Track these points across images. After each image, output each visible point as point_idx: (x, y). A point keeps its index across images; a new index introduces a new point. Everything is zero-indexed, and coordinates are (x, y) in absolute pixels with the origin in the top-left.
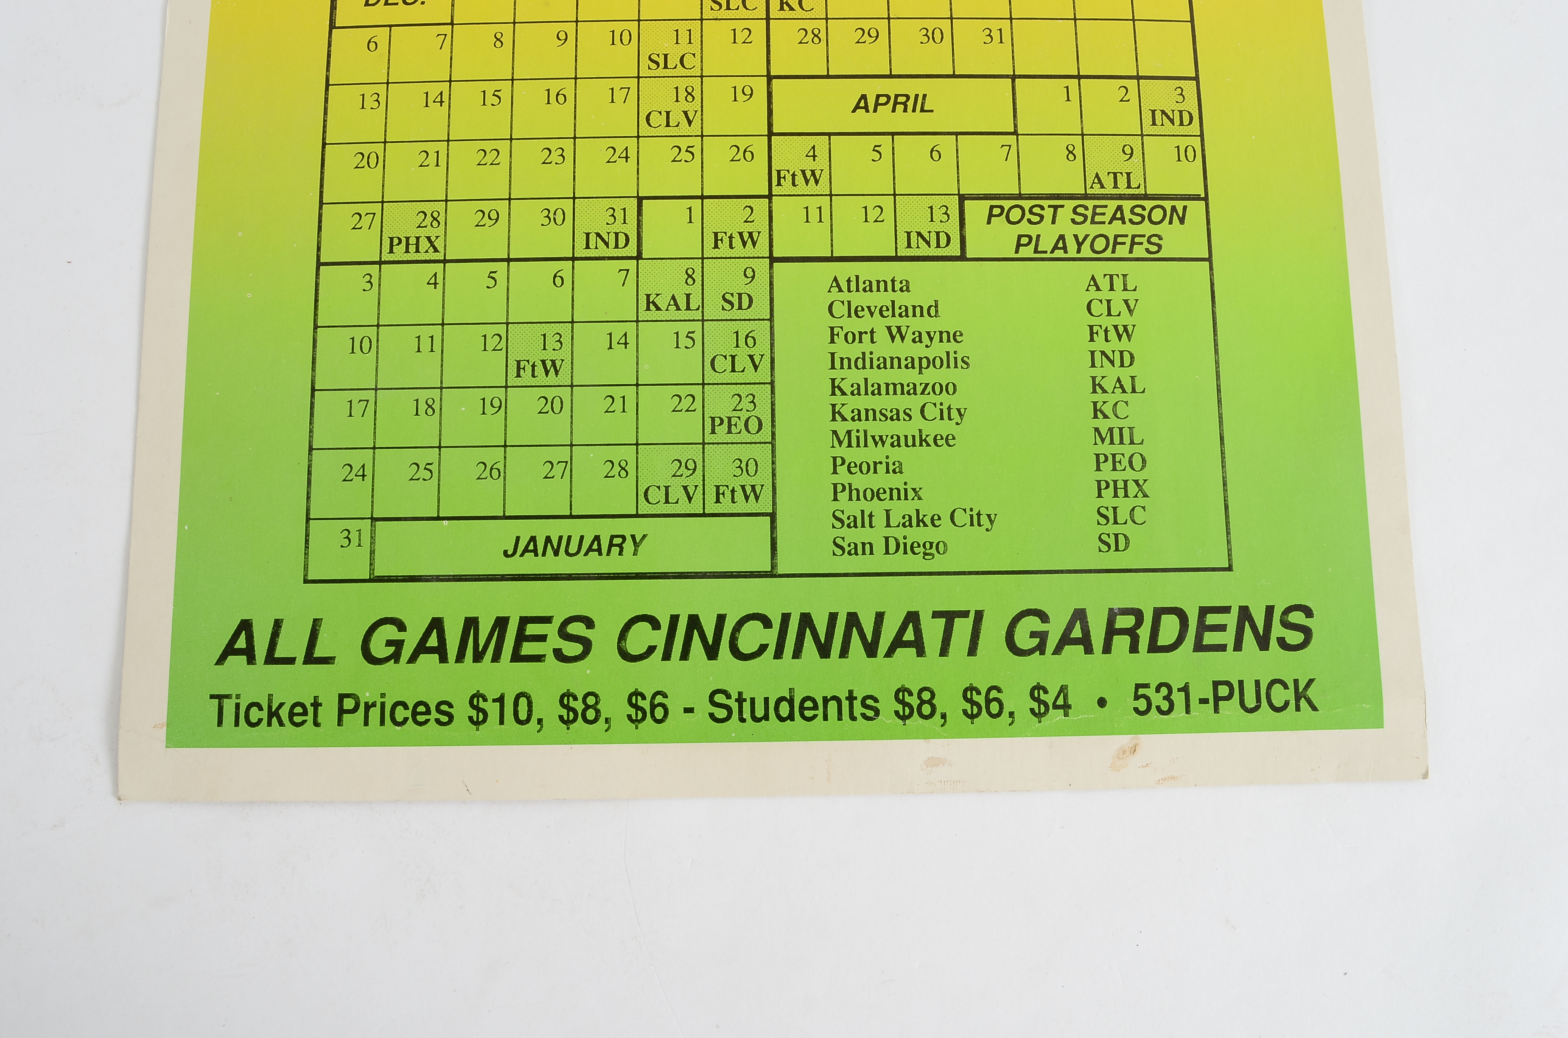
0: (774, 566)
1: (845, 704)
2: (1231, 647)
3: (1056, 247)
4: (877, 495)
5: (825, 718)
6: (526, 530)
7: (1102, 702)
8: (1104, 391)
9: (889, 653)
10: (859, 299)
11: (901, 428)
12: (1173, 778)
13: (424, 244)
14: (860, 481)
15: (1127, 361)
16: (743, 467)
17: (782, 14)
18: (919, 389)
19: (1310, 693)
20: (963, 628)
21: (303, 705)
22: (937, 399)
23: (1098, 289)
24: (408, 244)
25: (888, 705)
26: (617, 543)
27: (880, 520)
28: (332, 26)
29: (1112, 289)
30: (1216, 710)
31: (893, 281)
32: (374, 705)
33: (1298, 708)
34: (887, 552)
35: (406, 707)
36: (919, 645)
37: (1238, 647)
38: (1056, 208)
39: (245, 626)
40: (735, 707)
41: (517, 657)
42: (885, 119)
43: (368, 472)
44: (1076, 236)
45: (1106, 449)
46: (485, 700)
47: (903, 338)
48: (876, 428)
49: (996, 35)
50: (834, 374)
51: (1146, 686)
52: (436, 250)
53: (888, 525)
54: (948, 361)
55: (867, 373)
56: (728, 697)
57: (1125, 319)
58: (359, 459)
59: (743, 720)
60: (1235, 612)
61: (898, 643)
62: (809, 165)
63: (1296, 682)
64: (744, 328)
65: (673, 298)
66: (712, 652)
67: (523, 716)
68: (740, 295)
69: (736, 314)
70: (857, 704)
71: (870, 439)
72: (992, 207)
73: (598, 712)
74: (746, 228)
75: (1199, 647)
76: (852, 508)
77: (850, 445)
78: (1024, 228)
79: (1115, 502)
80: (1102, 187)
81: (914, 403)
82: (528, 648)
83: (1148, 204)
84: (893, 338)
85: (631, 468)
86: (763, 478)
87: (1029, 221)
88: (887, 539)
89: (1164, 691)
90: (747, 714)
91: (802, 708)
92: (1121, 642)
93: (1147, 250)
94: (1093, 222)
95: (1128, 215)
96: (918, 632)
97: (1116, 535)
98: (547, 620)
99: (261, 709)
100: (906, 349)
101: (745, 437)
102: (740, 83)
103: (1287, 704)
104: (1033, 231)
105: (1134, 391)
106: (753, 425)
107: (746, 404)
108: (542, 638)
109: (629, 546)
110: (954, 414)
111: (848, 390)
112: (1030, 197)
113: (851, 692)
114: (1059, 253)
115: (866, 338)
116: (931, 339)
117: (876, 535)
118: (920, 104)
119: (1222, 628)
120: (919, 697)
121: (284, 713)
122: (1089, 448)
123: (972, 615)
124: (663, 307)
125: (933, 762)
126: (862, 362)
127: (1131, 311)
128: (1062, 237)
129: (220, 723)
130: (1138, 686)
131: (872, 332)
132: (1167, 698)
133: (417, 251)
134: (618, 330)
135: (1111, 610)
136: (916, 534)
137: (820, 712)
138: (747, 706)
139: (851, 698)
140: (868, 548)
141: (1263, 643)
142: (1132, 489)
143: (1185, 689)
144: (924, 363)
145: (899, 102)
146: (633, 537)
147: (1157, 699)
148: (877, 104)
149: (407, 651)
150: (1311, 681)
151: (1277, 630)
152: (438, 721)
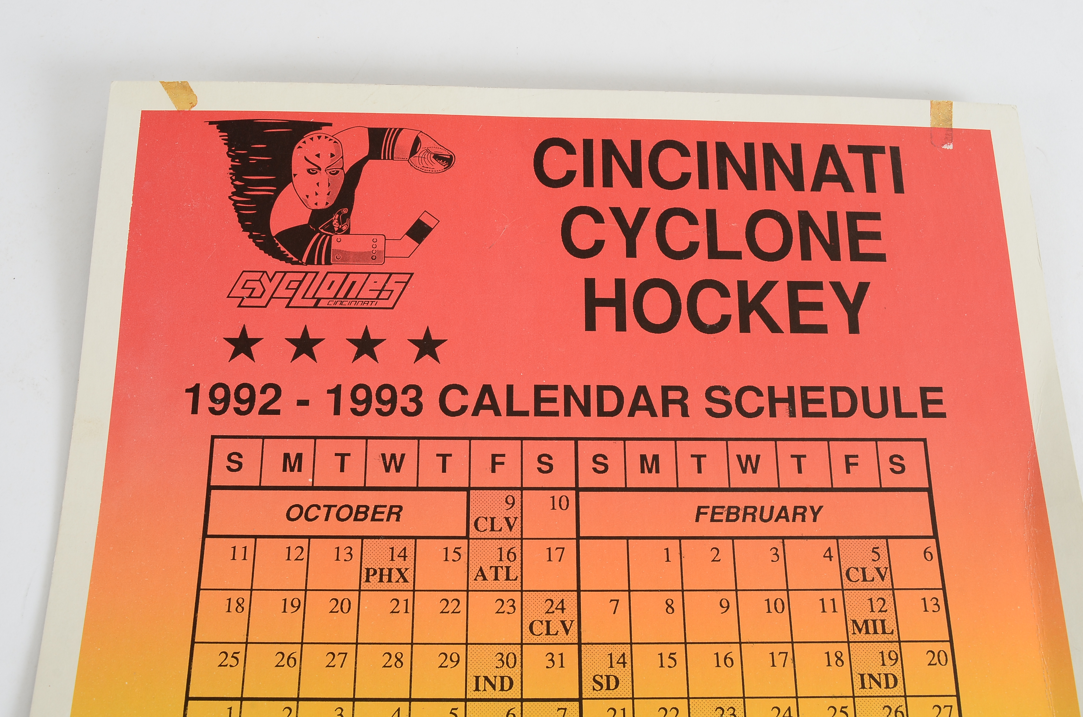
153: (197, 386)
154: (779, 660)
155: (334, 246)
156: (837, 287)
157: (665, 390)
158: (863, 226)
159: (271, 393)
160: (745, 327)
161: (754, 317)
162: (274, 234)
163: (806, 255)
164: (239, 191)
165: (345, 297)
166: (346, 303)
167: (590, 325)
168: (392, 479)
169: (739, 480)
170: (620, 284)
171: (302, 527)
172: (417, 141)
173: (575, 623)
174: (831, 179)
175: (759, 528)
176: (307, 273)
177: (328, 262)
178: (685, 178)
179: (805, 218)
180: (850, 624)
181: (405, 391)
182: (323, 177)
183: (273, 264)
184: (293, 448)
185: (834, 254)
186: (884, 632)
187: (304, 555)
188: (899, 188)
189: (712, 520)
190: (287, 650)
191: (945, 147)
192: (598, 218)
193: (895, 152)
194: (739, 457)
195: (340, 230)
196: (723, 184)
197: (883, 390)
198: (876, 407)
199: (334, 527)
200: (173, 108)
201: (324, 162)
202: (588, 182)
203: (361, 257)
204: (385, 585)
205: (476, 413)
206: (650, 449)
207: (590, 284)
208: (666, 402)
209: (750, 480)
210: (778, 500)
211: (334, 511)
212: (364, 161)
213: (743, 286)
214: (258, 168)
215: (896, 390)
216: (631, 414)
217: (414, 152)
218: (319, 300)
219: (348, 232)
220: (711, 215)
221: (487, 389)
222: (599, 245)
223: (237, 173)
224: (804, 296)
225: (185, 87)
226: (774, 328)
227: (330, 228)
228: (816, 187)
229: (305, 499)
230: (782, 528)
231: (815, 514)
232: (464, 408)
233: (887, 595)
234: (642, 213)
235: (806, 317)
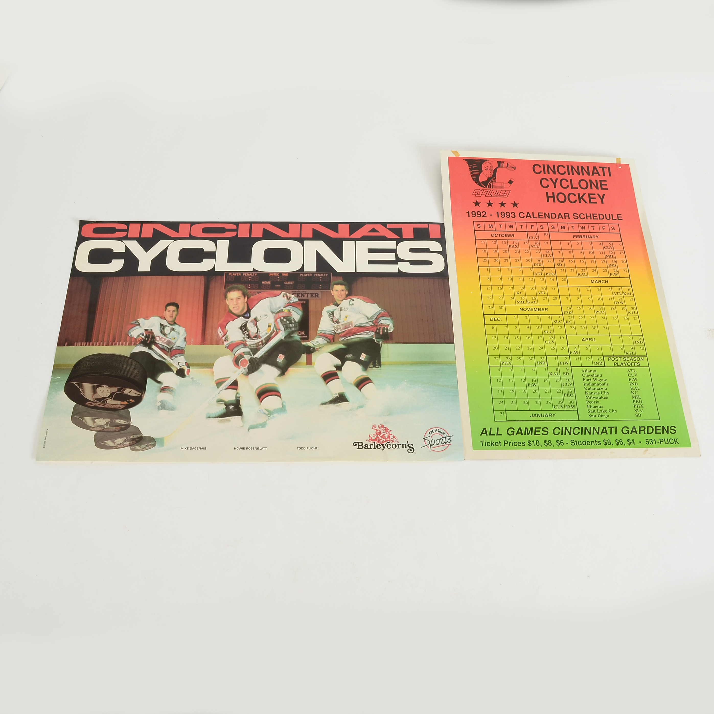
0: (579, 419)
1: (595, 442)
2: (662, 433)
3: (621, 365)
4: (595, 407)
5: (592, 445)
6: (534, 413)
7: (640, 442)
8: (633, 389)
9: (601, 434)
10: (587, 373)
11: (598, 396)
12: (655, 456)
13: (508, 363)
14: (592, 405)
15: (636, 384)
16: (571, 402)
17: (567, 324)
18: (600, 389)
19: (677, 441)
20: (614, 430)
21: (497, 443)
22: (604, 391)
23: (629, 372)
24: (505, 363)
25: (602, 443)
26: (550, 415)
27: (596, 411)
28: (485, 324)
29: (632, 372)
30: (661, 444)
31: (593, 370)
32: (510, 442)
33: (675, 444)
34: (598, 417)
35: (516, 443)
36: (606, 432)
37: (663, 433)
38: (620, 358)
39: (485, 429)
40: (575, 443)
41: (535, 434)
42: (588, 342)
43: (504, 402)
44: (624, 363)
45: (634, 399)
46: (531, 441)
47: (596, 380)
48: (594, 396)
49: (605, 328)
50: (585, 386)
51: (648, 439)
52: (510, 364)
53: (598, 412)
54: (604, 384)
55: (591, 386)
56: (574, 441)
57: (635, 377)
58: (502, 400)
59: (577, 445)
60: (662, 427)
61: (602, 432)
62: (575, 350)
63: (674, 439)
64: (568, 378)
65: (555, 373)
66: (570, 433)
67: (538, 444)
68: (566, 373)
69: (566, 376)
70: (597, 442)
71: (593, 398)
72: (609, 358)
73: (551, 444)
74: (566, 361)
75: (656, 433)
76: (592, 409)
77: (589, 398)
78: (615, 361)
79: (638, 408)
80: (628, 354)
81: (600, 391)
82: (537, 433)
83: (637, 357)
84: (594, 380)
85: (551, 402)
86: (575, 404)
87: (616, 360)
88: (598, 414)
89: (651, 440)
90: (578, 444)
91: (587, 443)
92: (642, 432)
93: (638, 365)
94: (627, 360)
95: (633, 359)
96: (606, 430)
97: (639, 414)
98: (540, 428)
99: (490, 443)
100: (597, 382)
101: (570, 397)
102: (561, 336)
103: (673, 443)
104: (617, 362)
105: (638, 389)
106: (572, 395)
107: (570, 391)
108: (539, 431)
109: (552, 415)
110: (607, 393)
111: (588, 389)
112: (615, 356)
113: (595, 440)
114: (622, 366)
115: (590, 380)
116: (601, 380)
117: (596, 414)
118: (594, 340)
119: (660, 430)
120: (608, 441)
121: (494, 444)
122: (632, 399)
123: (615, 427)
124: (553, 374)
125: (612, 453)
126: (589, 384)
127: (636, 376)
128: (622, 363)
129: (482, 445)
130: (646, 440)
131: (591, 379)
132: (652, 441)
133: (507, 364)
134: (545, 379)
135: (639, 427)
136: (603, 414)
137: (591, 444)
138: (577, 443)
139: (596, 441)
140: (595, 416)
141: (668, 432)
142: (640, 406)
143: (655, 440)
144: (601, 384)
145: (590, 339)
146: (553, 414)
147: (650, 442)
148: (586, 340)
149: (515, 433)
150: (677, 439)
151: (670, 430)
152: (523, 445)
153: (469, 212)
154: (593, 261)
155: (493, 185)
156: (598, 194)
157: (565, 214)
158: (603, 183)
159: (484, 213)
160: (580, 202)
161: (581, 200)
162: (480, 182)
163: (591, 188)
164: (472, 173)
165: (497, 195)
166: (497, 196)
167: (548, 201)
168: (511, 229)
169: (581, 231)
170: (553, 193)
171: (494, 238)
172: (508, 164)
173: (552, 255)
174: (595, 173)
175: (586, 239)
176: (488, 190)
177: (492, 188)
178: (565, 173)
179: (591, 181)
180: (606, 256)
181: (512, 213)
182: (489, 171)
183: (481, 188)
184: (491, 224)
185: (597, 188)
186: (613, 257)
187: (496, 243)
188: (610, 175)
189: (577, 238)
190: (496, 259)
191: (619, 167)
192: (548, 180)
193: (609, 168)
194: (581, 227)
195: (494, 182)
196: (573, 174)
197: (609, 215)
198: (608, 218)
199: (501, 238)
200: (455, 156)
201: (489, 168)
202: (545, 173)
203: (499, 187)
204: (513, 248)
205: (526, 217)
206: (563, 225)
207: (547, 193)
208: (565, 216)
209: (583, 231)
210: (590, 234)
211: (500, 235)
212: (497, 168)
213: (579, 194)
214: (475, 169)
215: (612, 215)
216: (558, 218)
217: (507, 166)
218: (491, 195)
219: (496, 182)
220: (571, 180)
221: (528, 213)
222: (548, 186)
223: (471, 170)
224: (591, 196)
225: (456, 152)
226: (586, 202)
227: (492, 181)
228: (593, 175)
229: (495, 233)
230: (591, 239)
231: (597, 237)
232: (524, 217)
233: (613, 251)
234: (557, 180)
235: (592, 200)
